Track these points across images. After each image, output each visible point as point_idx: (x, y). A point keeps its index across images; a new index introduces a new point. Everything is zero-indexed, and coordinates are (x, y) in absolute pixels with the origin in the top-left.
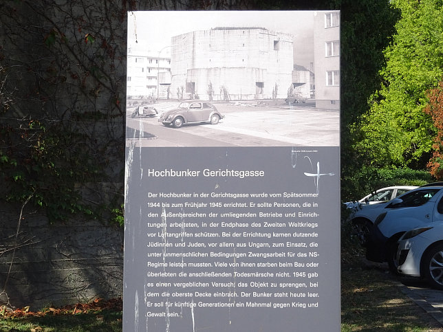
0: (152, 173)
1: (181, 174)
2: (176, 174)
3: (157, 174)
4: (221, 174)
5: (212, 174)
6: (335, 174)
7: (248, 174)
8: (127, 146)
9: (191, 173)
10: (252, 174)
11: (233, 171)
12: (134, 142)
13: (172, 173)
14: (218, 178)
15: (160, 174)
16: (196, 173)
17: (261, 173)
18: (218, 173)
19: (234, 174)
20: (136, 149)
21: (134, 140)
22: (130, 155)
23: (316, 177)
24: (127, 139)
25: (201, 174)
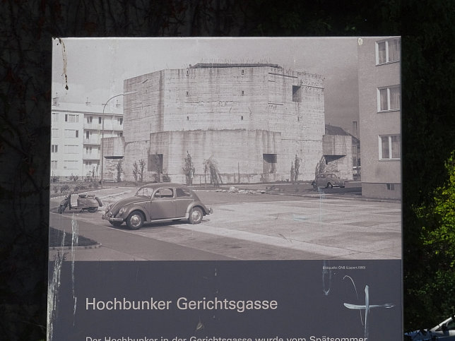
0: (92, 304)
1: (141, 305)
2: (132, 305)
3: (101, 305)
4: (207, 305)
5: (192, 305)
6: (394, 306)
7: (251, 305)
8: (51, 258)
9: (156, 305)
10: (257, 305)
11: (226, 301)
12: (63, 252)
13: (125, 305)
14: (201, 312)
15: (106, 305)
16: (163, 305)
17: (273, 305)
18: (201, 305)
19: (228, 305)
20: (66, 265)
21: (63, 250)
22: (57, 271)
23: (363, 310)
24: (50, 248)
25: (173, 305)
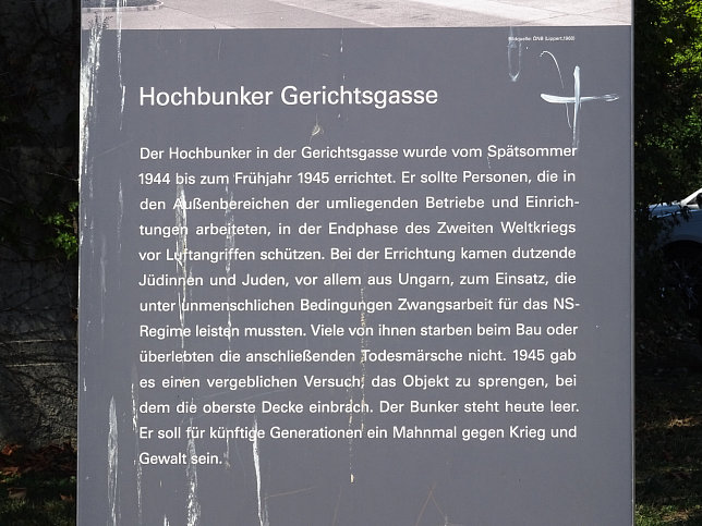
0: (150, 96)
1: (225, 98)
2: (211, 98)
3: (163, 99)
4: (327, 98)
5: (304, 98)
6: (620, 98)
7: (398, 97)
8: (84, 26)
9: (249, 98)
10: (405, 97)
11: (357, 92)
12: (103, 16)
13: (200, 97)
14: (318, 109)
15: (170, 99)
16: (261, 98)
17: (431, 97)
18: (319, 97)
19: (361, 98)
20: (108, 37)
21: (103, 12)
22: (93, 48)
23: (571, 105)
24: (83, 9)
25: (275, 98)
